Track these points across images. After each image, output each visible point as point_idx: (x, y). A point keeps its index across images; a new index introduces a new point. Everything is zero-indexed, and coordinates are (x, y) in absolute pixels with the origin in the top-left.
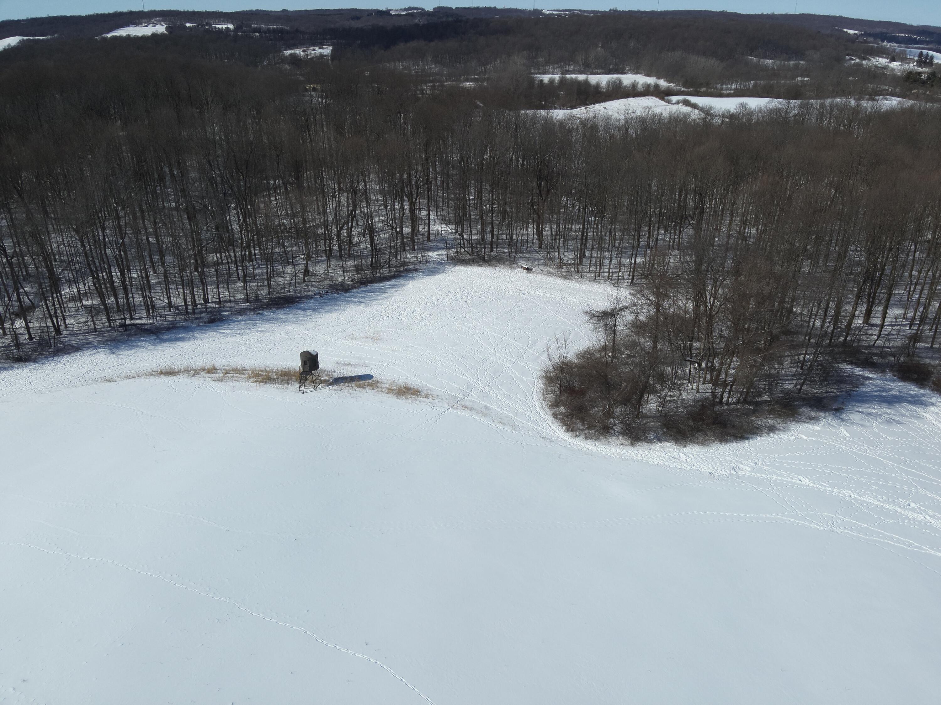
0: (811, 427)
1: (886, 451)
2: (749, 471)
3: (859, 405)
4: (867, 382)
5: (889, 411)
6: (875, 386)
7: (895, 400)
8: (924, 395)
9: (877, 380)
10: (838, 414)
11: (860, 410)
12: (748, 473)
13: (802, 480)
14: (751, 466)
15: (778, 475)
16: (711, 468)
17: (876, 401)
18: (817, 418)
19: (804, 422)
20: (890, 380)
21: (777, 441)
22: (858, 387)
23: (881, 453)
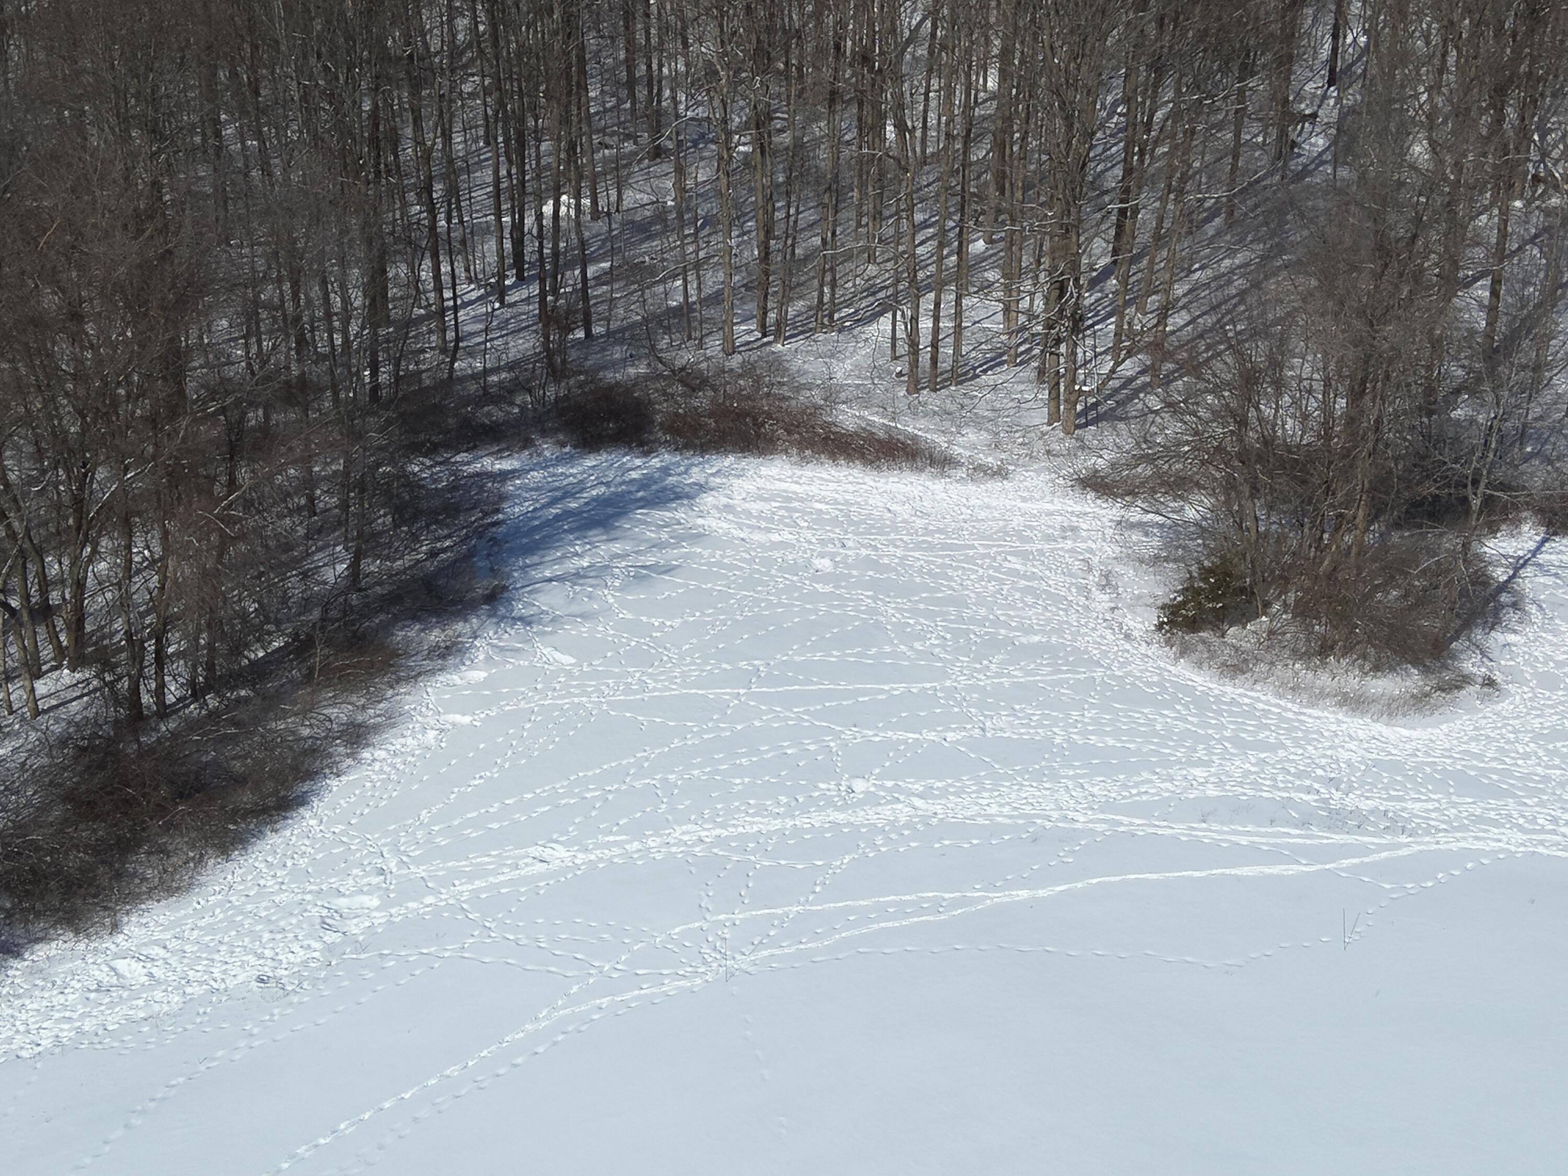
0: (455, 678)
1: (694, 664)
2: (377, 909)
3: (536, 559)
4: (509, 487)
5: (616, 547)
6: (536, 489)
7: (610, 511)
8: (665, 471)
9: (528, 472)
10: (502, 611)
11: (548, 574)
12: (380, 918)
13: (545, 856)
14: (372, 890)
15: (471, 878)
16: (251, 959)
17: (570, 531)
18: (455, 644)
19: (432, 672)
20: (560, 461)
21: (393, 766)
22: (497, 511)
23: (684, 675)
